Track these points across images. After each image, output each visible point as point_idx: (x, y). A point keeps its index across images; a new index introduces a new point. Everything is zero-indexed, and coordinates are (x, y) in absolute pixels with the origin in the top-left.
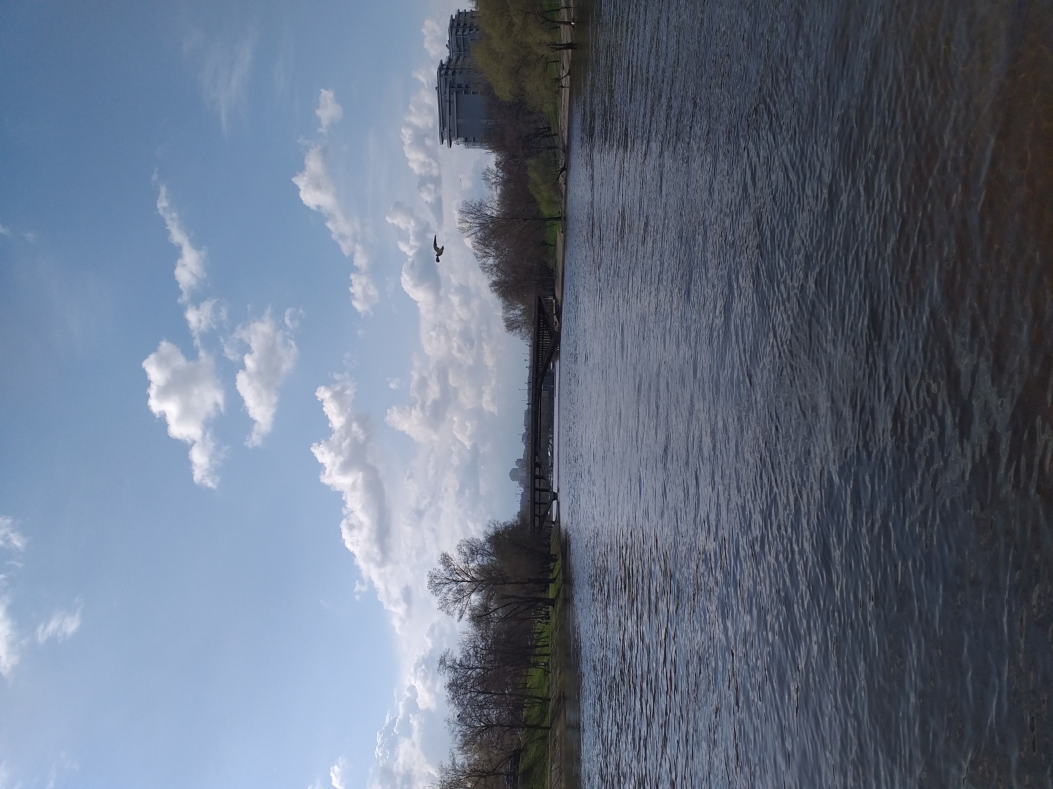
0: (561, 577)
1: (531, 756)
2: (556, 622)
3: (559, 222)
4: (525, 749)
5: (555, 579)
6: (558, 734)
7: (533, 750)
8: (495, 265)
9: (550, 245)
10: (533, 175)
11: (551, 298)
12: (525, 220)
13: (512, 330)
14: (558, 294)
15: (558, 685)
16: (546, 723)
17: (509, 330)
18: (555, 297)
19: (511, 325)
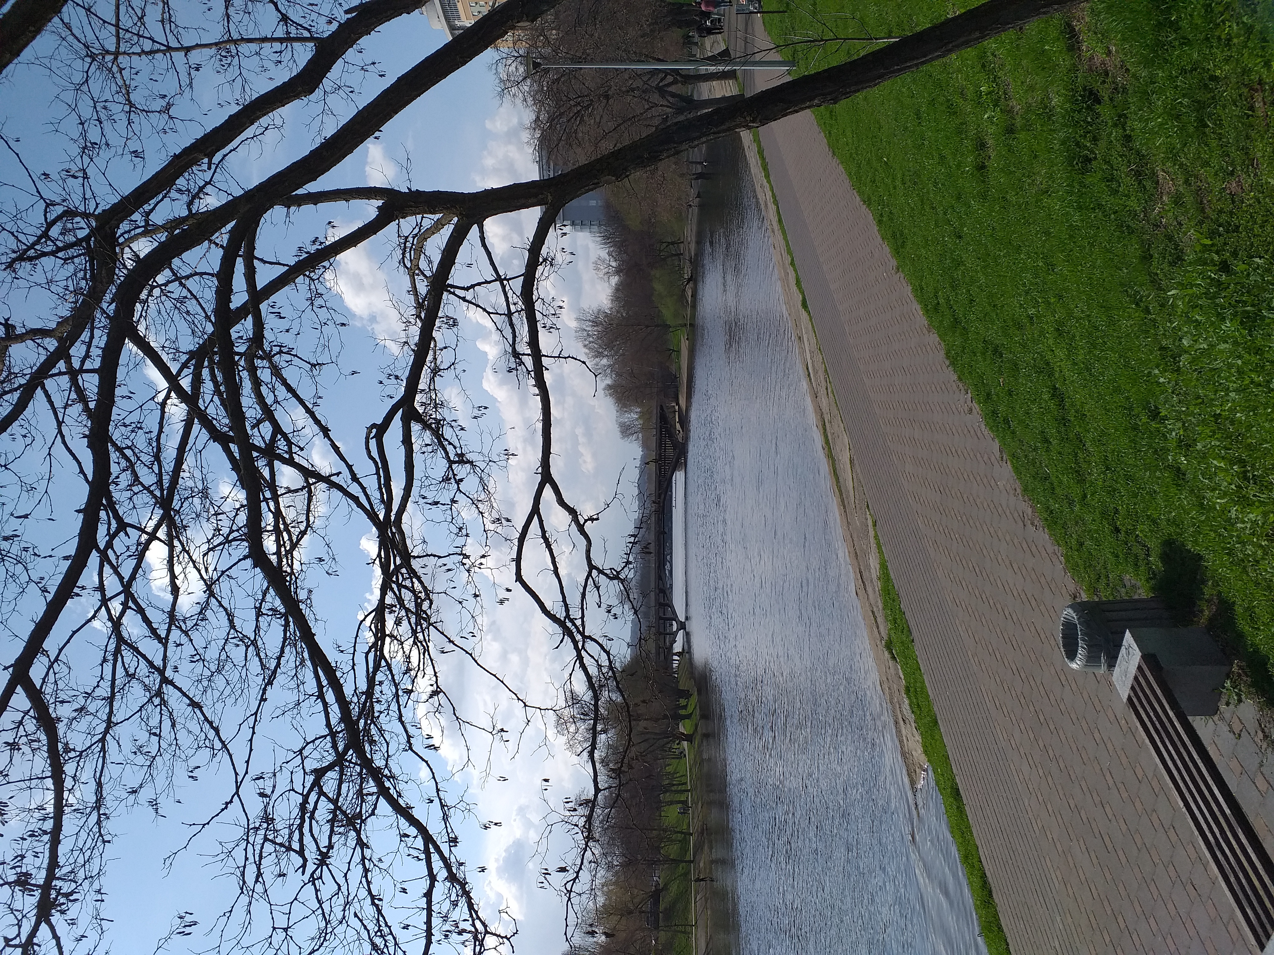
0: (698, 711)
1: (672, 894)
2: (695, 757)
3: (684, 329)
4: (666, 887)
5: (691, 714)
6: (702, 865)
7: (674, 888)
8: (609, 366)
9: (673, 350)
10: (658, 287)
11: (674, 404)
12: (647, 327)
13: (628, 436)
14: (683, 402)
15: (700, 817)
16: (690, 856)
17: (623, 437)
18: (678, 404)
19: (626, 430)
